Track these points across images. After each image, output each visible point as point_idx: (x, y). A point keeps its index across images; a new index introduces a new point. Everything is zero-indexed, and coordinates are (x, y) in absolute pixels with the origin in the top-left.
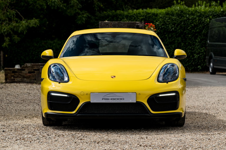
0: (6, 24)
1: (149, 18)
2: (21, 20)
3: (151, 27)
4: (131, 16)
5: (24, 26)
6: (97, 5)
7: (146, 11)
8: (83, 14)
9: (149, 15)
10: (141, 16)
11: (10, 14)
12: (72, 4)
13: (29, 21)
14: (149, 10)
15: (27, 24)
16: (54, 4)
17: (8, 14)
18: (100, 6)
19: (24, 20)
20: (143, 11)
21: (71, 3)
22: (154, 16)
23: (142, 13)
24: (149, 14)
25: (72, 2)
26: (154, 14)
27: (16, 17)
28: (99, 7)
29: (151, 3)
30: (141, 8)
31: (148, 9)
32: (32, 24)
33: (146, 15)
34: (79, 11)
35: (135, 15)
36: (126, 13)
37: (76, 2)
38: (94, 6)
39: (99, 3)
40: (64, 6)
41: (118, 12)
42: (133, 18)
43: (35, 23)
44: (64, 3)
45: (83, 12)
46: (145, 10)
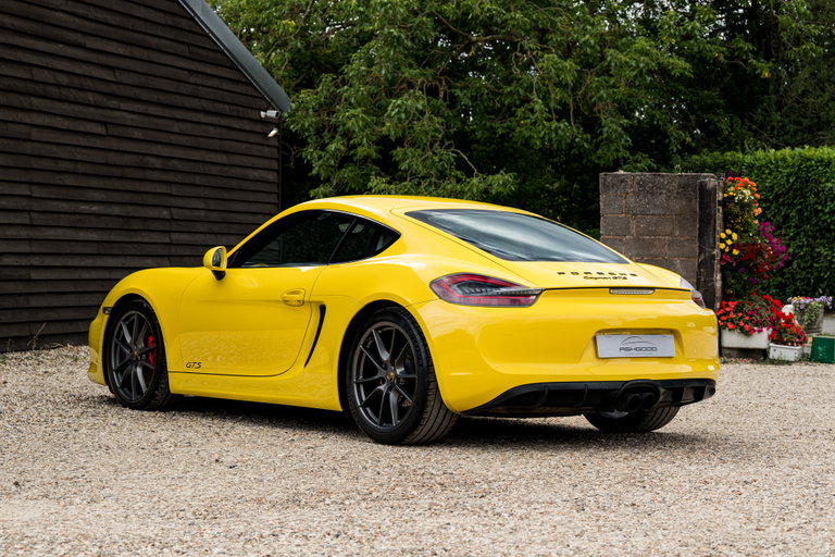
0: (430, 184)
1: (808, 172)
2: (470, 174)
3: (746, 187)
4: (761, 166)
5: (475, 190)
6: (676, 138)
7: (800, 154)
8: (636, 161)
9: (809, 163)
10: (788, 166)
11: (441, 160)
12: (605, 135)
13: (490, 177)
14: (808, 151)
15: (482, 186)
16: (557, 133)
17: (437, 159)
18: (685, 141)
19: (477, 176)
20: (792, 153)
21: (601, 133)
22: (821, 165)
23: (790, 159)
24: (809, 160)
25: (605, 129)
26: (820, 161)
27: (458, 168)
28: (683, 143)
29: (821, 133)
30: (787, 145)
31: (807, 147)
32: (495, 186)
33: (801, 164)
34: (627, 154)
35: (772, 164)
36: (748, 159)
37: (616, 131)
38: (667, 141)
39: (680, 132)
40: (587, 141)
41: (729, 155)
42: (767, 171)
43: (504, 183)
44: (585, 132)
45: (638, 157)
46: (798, 150)
